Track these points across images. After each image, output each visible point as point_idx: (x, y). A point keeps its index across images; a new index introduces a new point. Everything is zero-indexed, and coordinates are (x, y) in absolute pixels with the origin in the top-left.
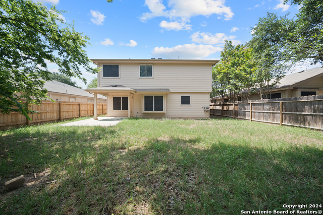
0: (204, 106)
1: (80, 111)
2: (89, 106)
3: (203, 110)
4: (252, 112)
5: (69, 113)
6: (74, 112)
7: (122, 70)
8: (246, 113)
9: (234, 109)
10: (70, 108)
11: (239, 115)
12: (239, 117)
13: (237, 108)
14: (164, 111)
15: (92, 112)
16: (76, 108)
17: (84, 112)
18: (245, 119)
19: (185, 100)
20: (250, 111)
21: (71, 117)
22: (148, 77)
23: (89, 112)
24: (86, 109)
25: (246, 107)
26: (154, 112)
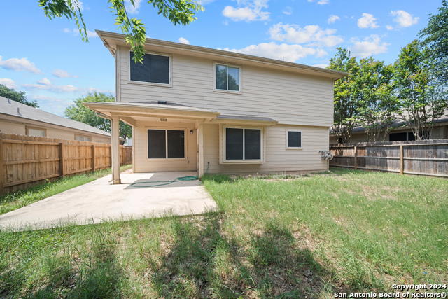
0: (321, 150)
1: (60, 162)
2: (82, 149)
3: (320, 156)
4: (404, 160)
5: (30, 169)
6: (44, 166)
7: (175, 69)
8: (388, 161)
9: (356, 154)
10: (33, 154)
11: (370, 164)
12: (367, 167)
13: (364, 153)
14: (262, 160)
15: (89, 162)
16: (51, 154)
17: (71, 163)
18: (384, 172)
19: (294, 140)
20: (400, 157)
21: (38, 178)
22: (231, 91)
23: (83, 162)
24: (77, 157)
25: (388, 152)
26: (244, 161)
